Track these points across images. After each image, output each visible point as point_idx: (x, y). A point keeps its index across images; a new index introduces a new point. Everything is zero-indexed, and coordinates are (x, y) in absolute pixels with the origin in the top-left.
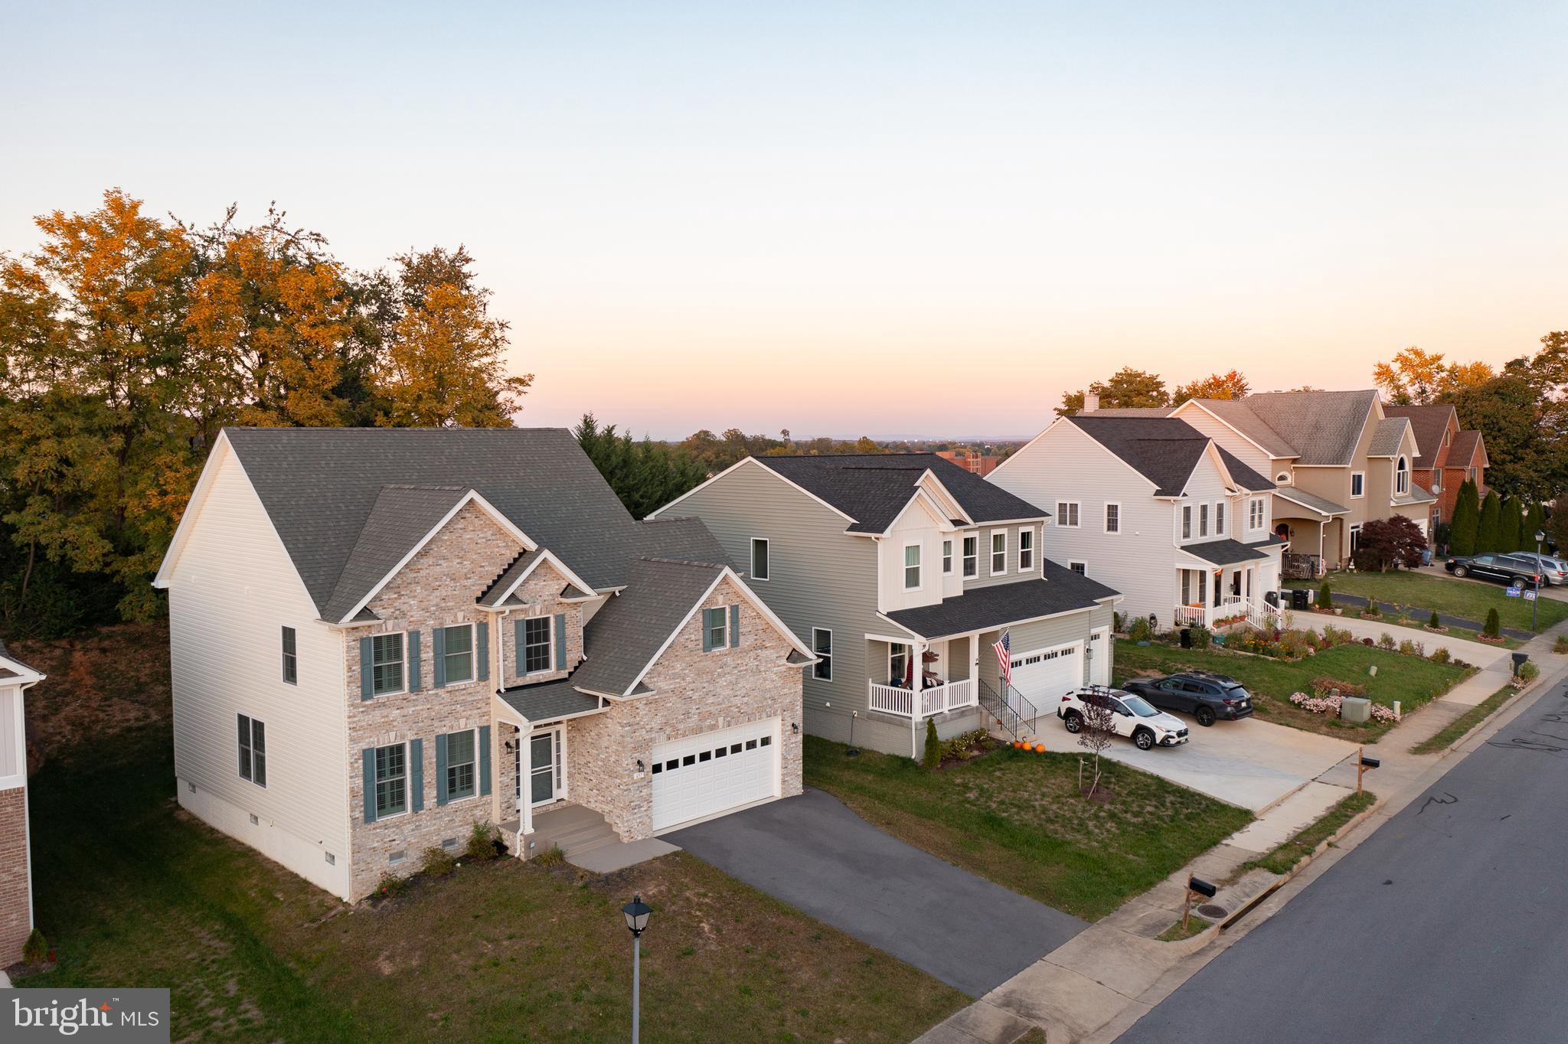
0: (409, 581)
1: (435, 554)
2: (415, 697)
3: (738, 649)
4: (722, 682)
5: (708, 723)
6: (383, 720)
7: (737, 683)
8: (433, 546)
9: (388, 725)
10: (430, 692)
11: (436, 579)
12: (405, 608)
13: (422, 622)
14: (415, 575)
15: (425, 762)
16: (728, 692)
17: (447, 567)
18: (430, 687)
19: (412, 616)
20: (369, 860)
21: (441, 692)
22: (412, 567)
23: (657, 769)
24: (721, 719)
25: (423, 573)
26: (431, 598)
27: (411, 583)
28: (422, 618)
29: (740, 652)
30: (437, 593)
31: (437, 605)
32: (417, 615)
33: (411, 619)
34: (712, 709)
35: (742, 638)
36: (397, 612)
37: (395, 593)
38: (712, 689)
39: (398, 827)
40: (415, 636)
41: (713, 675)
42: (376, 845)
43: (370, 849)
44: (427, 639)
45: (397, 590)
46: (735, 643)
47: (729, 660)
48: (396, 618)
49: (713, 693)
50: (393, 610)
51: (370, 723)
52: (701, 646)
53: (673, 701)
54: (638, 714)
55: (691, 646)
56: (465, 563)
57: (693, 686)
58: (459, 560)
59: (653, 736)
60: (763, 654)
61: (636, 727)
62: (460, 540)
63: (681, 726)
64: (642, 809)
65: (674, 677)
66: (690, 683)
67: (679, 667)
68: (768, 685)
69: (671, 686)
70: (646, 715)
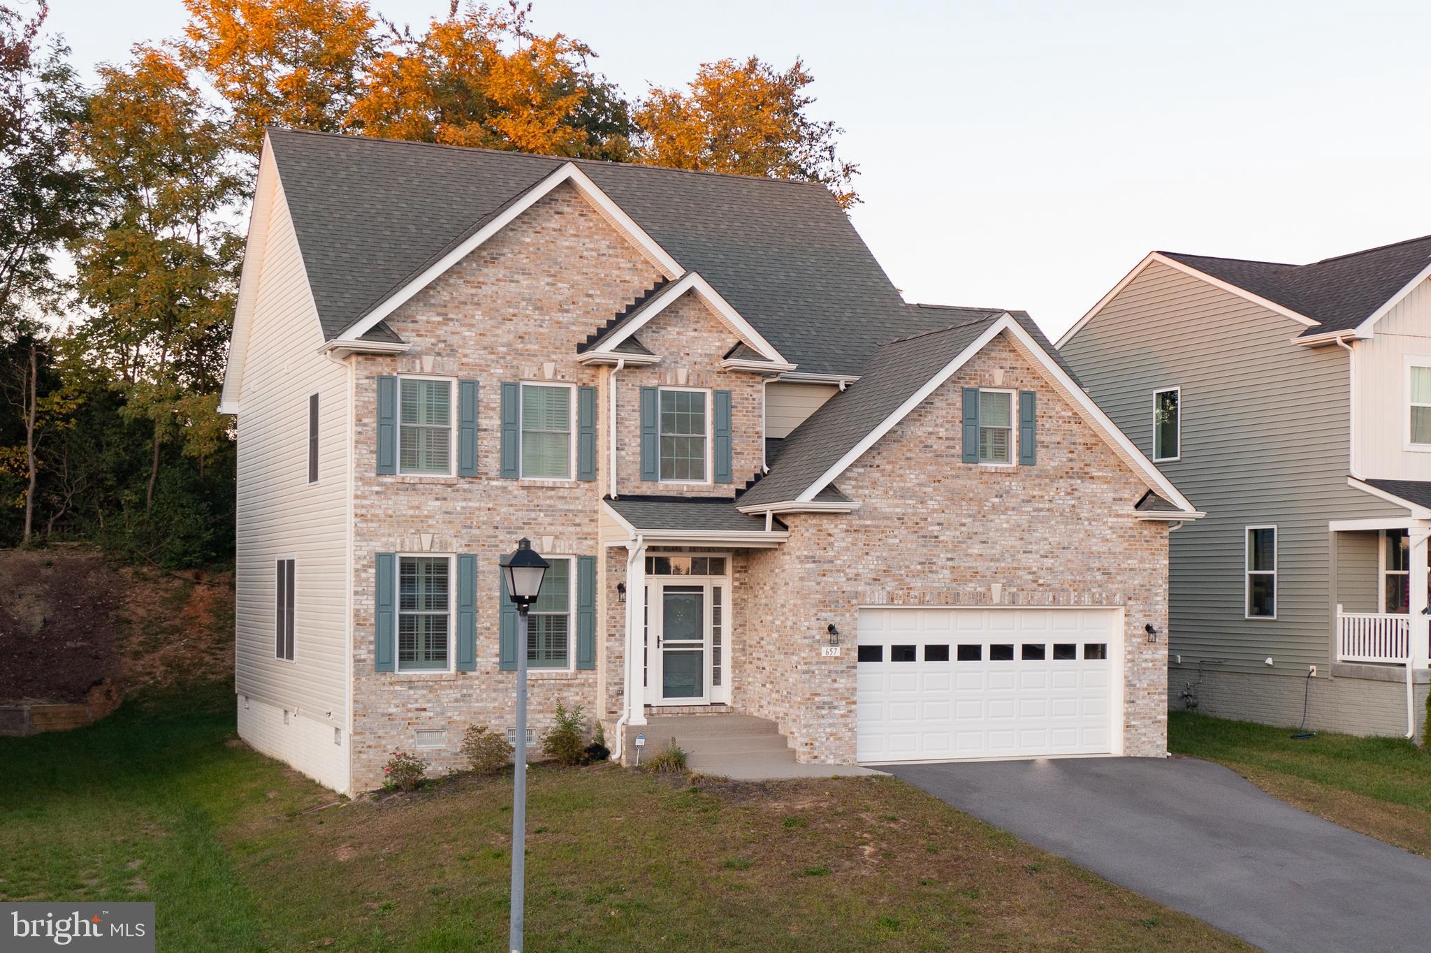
0: (463, 299)
1: (509, 264)
2: (466, 486)
3: (1035, 470)
4: (1001, 521)
5: (970, 587)
6: (411, 512)
7: (1030, 530)
8: (505, 250)
9: (419, 523)
10: (494, 483)
11: (509, 304)
12: (454, 340)
13: (484, 368)
14: (473, 291)
15: (481, 595)
16: (1012, 541)
17: (529, 287)
18: (493, 474)
19: (465, 356)
20: (381, 733)
21: (511, 485)
22: (468, 278)
23: (870, 653)
24: (996, 588)
25: (487, 290)
26: (500, 332)
27: (465, 303)
28: (482, 362)
29: (1038, 476)
30: (509, 326)
31: (509, 345)
32: (474, 355)
33: (465, 360)
34: (980, 565)
35: (1041, 452)
36: (442, 345)
37: (439, 314)
38: (981, 530)
39: (431, 689)
40: (470, 388)
41: (981, 507)
42: (392, 710)
43: (383, 715)
44: (490, 397)
45: (443, 310)
46: (1028, 458)
47: (1015, 485)
48: (439, 354)
49: (983, 538)
50: (433, 340)
51: (390, 512)
52: (958, 450)
53: (900, 537)
54: (831, 544)
55: (938, 446)
56: (560, 285)
57: (941, 517)
58: (550, 280)
59: (860, 588)
60: (1086, 488)
61: (826, 566)
62: (552, 247)
63: (917, 583)
64: (836, 711)
65: (903, 494)
66: (935, 511)
67: (913, 478)
68: (1096, 546)
69: (898, 510)
70: (847, 549)
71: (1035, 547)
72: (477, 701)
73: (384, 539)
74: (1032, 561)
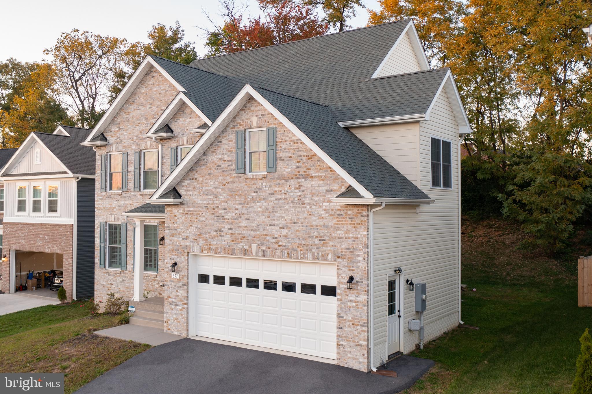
0: (124, 120)
1: (137, 102)
2: (124, 195)
3: (276, 175)
4: (257, 207)
5: (240, 246)
6: (109, 206)
7: (274, 212)
8: (137, 97)
10: (132, 193)
11: (138, 119)
12: (121, 137)
13: (129, 147)
14: (127, 116)
15: (128, 239)
16: (263, 219)
17: (143, 111)
18: (132, 190)
19: (125, 143)
20: (101, 292)
21: (138, 194)
22: (126, 111)
23: (204, 279)
24: (254, 246)
25: (131, 115)
26: (135, 131)
27: (125, 121)
28: (129, 144)
29: (278, 179)
30: (138, 128)
31: (137, 136)
32: (127, 142)
33: (124, 144)
34: (246, 233)
35: (280, 164)
36: (118, 140)
37: (117, 128)
38: (246, 212)
39: (114, 277)
41: (246, 199)
42: (104, 283)
43: (102, 285)
45: (118, 126)
46: (273, 168)
47: (264, 184)
48: (117, 143)
49: (247, 217)
50: (116, 138)
51: (104, 206)
52: (234, 167)
53: (206, 217)
54: (176, 220)
55: (224, 165)
56: (153, 107)
57: (224, 205)
58: (150, 106)
59: (188, 244)
60: (308, 184)
61: (174, 232)
62: (151, 91)
63: (214, 242)
64: (178, 307)
65: (208, 193)
66: (222, 202)
67: (212, 184)
68: (315, 221)
69: (205, 202)
70: (183, 223)
71: (276, 222)
72: (128, 283)
73: (102, 217)
74: (274, 231)
